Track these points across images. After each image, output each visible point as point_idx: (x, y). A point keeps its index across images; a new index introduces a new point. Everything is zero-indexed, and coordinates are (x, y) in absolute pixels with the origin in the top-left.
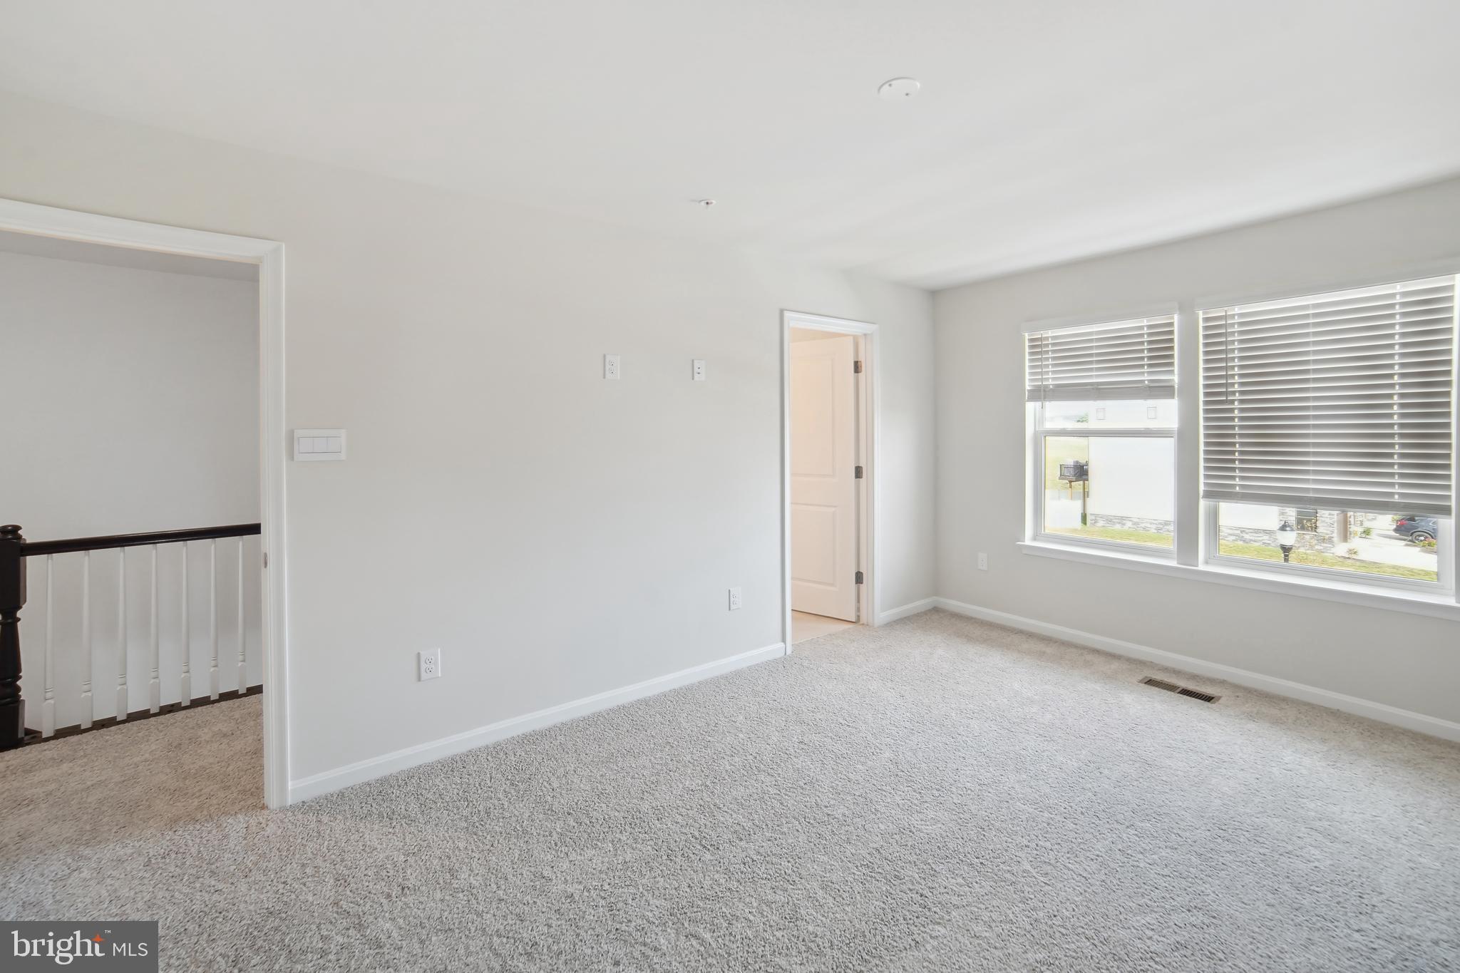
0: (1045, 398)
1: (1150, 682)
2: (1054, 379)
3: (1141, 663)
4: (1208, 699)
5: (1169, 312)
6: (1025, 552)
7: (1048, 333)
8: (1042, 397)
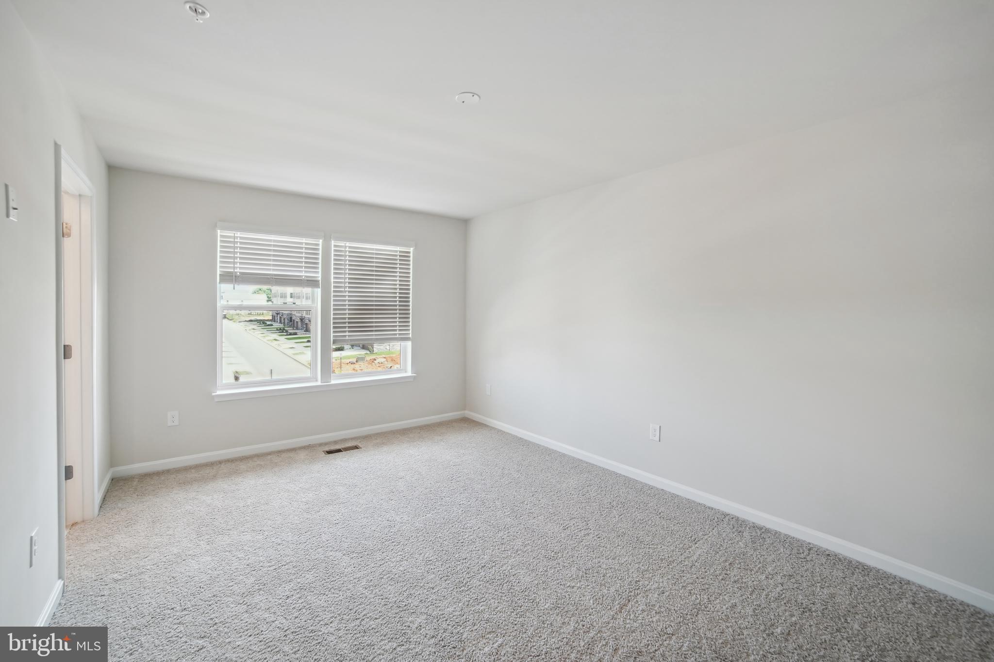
0: (235, 282)
1: (330, 452)
2: (240, 268)
3: (321, 445)
4: (356, 447)
5: (318, 237)
6: (216, 400)
7: (237, 234)
8: (234, 280)
